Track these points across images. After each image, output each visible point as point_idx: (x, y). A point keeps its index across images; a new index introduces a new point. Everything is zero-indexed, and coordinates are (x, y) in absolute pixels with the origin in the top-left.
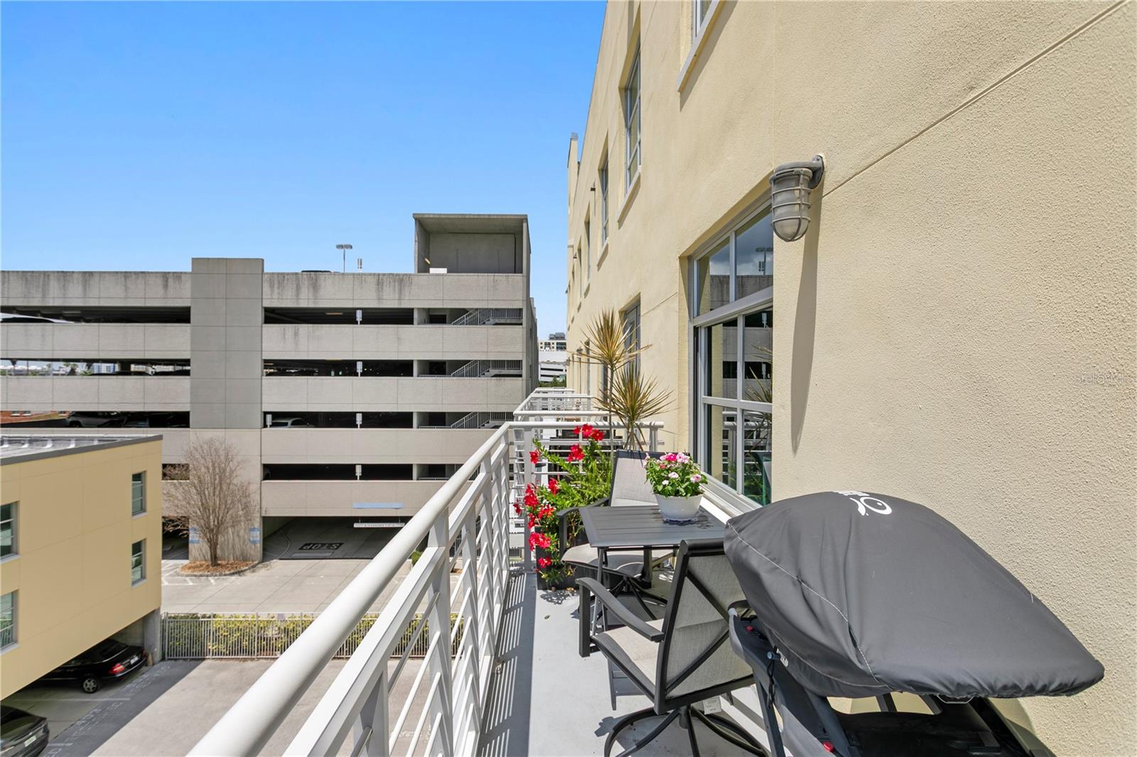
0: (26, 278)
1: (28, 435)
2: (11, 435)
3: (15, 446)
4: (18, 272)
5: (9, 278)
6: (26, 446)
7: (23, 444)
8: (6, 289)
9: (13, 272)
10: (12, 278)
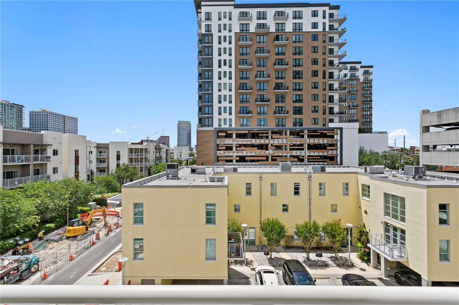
0: (456, 111)
1: (455, 177)
2: (448, 176)
3: (450, 181)
4: (452, 109)
5: (449, 112)
6: (455, 181)
7: (453, 180)
8: (448, 117)
9: (450, 109)
10: (450, 112)
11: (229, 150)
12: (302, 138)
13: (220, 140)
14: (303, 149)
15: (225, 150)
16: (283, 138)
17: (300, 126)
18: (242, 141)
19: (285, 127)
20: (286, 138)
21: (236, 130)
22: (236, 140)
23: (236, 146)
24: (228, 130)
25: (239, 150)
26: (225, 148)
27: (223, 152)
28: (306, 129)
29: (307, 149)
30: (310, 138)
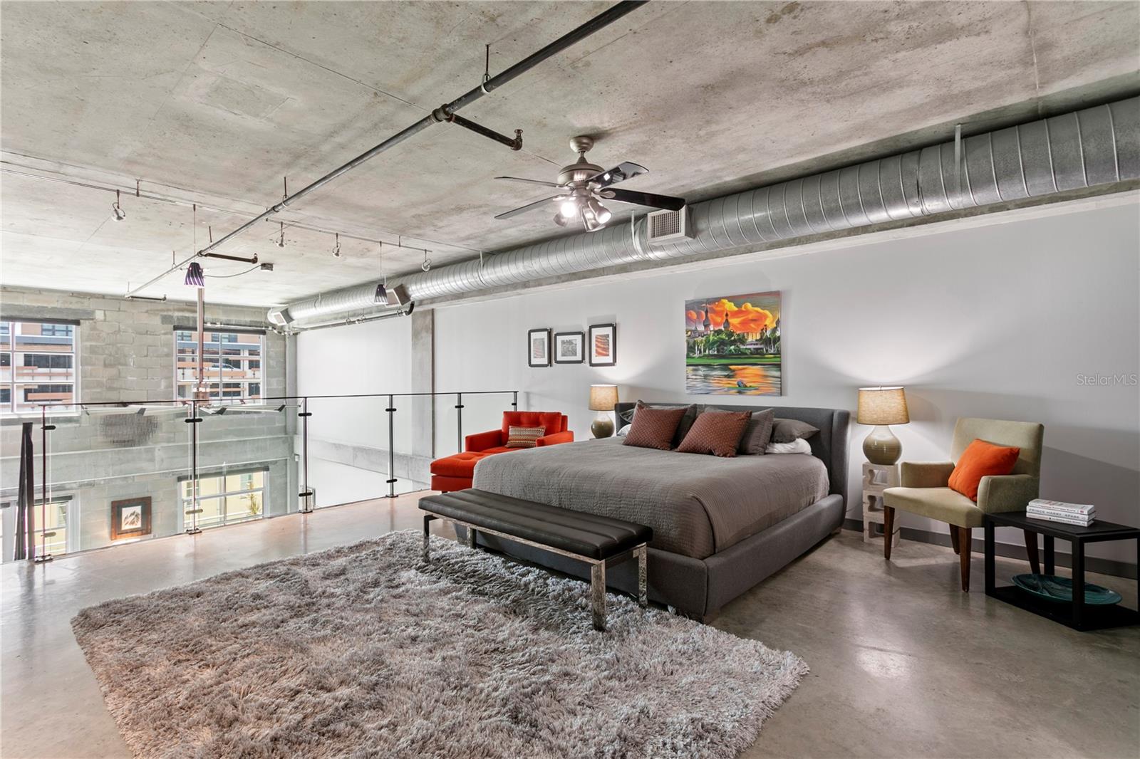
12: (236, 367)
14: (238, 394)
16: (183, 368)
17: (229, 341)
18: (50, 375)
19: (191, 340)
20: (193, 368)
21: (26, 344)
22: (25, 371)
23: (25, 390)
25: (35, 401)
28: (244, 347)
29: (247, 392)
30: (255, 369)
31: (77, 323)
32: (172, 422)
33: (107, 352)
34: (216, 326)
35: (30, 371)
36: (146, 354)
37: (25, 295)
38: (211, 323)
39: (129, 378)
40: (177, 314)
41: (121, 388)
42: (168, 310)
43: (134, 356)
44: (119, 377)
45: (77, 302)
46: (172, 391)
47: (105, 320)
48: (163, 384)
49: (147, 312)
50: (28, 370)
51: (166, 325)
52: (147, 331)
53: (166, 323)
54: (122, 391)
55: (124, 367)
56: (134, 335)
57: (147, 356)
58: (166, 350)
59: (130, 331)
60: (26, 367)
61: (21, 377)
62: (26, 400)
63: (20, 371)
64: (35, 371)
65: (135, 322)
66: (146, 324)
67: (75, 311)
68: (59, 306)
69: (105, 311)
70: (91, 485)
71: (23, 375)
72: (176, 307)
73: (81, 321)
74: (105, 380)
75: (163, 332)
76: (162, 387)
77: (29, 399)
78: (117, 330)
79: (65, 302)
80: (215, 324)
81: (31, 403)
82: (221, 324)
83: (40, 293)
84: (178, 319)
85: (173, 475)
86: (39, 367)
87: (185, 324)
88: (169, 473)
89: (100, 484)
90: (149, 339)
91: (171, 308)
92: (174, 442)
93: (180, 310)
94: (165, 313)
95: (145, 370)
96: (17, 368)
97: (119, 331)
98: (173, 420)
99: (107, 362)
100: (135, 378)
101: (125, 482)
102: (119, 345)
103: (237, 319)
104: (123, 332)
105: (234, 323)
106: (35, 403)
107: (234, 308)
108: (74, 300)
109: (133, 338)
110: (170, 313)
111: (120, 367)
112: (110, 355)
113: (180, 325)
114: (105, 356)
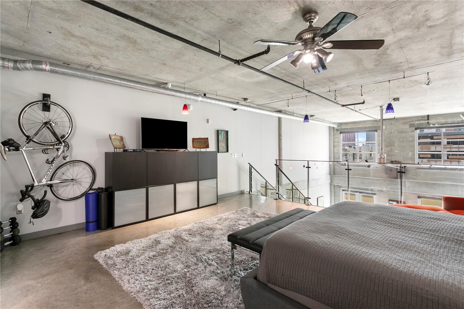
11: (436, 159)
13: (422, 146)
15: (430, 158)
22: (447, 147)
24: (434, 135)
26: (430, 156)
27: (427, 160)
31: (376, 131)
32: (415, 171)
33: (387, 141)
34: (436, 126)
35: (450, 147)
36: (402, 141)
37: (361, 124)
38: (433, 125)
39: (396, 151)
40: (417, 122)
41: (392, 155)
42: (412, 121)
43: (397, 142)
44: (391, 151)
45: (376, 124)
46: (415, 157)
47: (386, 129)
48: (410, 154)
49: (403, 123)
50: (449, 146)
51: (412, 128)
52: (403, 132)
53: (411, 127)
54: (392, 156)
55: (393, 147)
56: (397, 134)
57: (403, 142)
58: (411, 139)
59: (396, 132)
60: (448, 145)
61: (446, 149)
62: (448, 158)
63: (445, 147)
64: (452, 146)
65: (398, 128)
66: (403, 128)
67: (375, 127)
68: (370, 126)
69: (386, 125)
70: (381, 191)
71: (447, 148)
72: (416, 119)
73: (378, 130)
74: (386, 152)
75: (410, 131)
76: (410, 155)
77: (449, 158)
78: (391, 132)
79: (372, 124)
80: (435, 125)
81: (450, 160)
82: (438, 124)
83: (365, 122)
84: (417, 124)
85: (416, 194)
86: (453, 145)
87: (421, 126)
88: (414, 193)
89: (385, 192)
90: (404, 135)
91: (414, 120)
92: (416, 180)
93: (418, 120)
94: (411, 123)
95: (402, 148)
96: (444, 145)
97: (391, 133)
98: (416, 170)
99: (387, 145)
100: (398, 151)
101: (394, 193)
102: (391, 138)
103: (452, 120)
104: (393, 133)
105: (450, 123)
106: (452, 160)
107: (450, 115)
108: (375, 123)
109: (397, 135)
110: (413, 123)
111: (392, 147)
112: (388, 142)
113: (418, 127)
114: (386, 143)
